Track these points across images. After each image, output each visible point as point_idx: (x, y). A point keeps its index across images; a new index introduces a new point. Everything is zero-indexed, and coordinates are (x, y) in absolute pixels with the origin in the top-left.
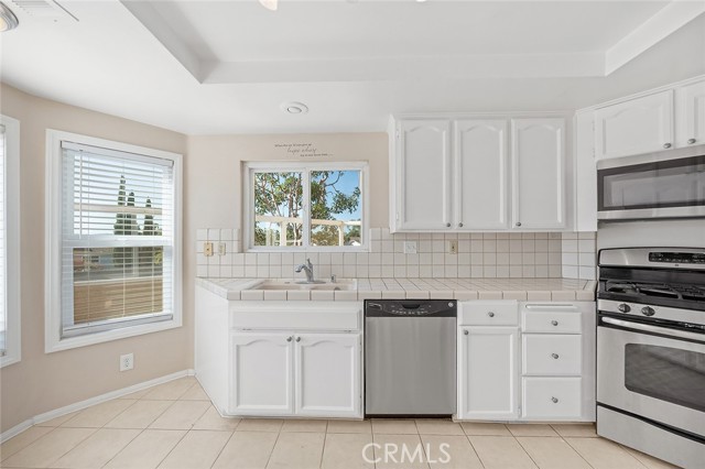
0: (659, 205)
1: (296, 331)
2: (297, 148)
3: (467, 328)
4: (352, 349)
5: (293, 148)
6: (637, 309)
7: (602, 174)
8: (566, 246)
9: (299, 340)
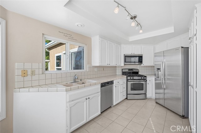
0: (131, 62)
1: (87, 96)
2: (67, 35)
3: (116, 86)
4: (99, 97)
5: (65, 35)
6: (132, 78)
7: (126, 57)
8: (117, 68)
9: (89, 98)
